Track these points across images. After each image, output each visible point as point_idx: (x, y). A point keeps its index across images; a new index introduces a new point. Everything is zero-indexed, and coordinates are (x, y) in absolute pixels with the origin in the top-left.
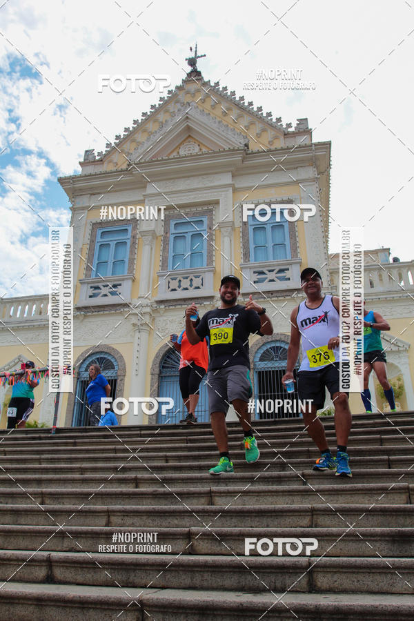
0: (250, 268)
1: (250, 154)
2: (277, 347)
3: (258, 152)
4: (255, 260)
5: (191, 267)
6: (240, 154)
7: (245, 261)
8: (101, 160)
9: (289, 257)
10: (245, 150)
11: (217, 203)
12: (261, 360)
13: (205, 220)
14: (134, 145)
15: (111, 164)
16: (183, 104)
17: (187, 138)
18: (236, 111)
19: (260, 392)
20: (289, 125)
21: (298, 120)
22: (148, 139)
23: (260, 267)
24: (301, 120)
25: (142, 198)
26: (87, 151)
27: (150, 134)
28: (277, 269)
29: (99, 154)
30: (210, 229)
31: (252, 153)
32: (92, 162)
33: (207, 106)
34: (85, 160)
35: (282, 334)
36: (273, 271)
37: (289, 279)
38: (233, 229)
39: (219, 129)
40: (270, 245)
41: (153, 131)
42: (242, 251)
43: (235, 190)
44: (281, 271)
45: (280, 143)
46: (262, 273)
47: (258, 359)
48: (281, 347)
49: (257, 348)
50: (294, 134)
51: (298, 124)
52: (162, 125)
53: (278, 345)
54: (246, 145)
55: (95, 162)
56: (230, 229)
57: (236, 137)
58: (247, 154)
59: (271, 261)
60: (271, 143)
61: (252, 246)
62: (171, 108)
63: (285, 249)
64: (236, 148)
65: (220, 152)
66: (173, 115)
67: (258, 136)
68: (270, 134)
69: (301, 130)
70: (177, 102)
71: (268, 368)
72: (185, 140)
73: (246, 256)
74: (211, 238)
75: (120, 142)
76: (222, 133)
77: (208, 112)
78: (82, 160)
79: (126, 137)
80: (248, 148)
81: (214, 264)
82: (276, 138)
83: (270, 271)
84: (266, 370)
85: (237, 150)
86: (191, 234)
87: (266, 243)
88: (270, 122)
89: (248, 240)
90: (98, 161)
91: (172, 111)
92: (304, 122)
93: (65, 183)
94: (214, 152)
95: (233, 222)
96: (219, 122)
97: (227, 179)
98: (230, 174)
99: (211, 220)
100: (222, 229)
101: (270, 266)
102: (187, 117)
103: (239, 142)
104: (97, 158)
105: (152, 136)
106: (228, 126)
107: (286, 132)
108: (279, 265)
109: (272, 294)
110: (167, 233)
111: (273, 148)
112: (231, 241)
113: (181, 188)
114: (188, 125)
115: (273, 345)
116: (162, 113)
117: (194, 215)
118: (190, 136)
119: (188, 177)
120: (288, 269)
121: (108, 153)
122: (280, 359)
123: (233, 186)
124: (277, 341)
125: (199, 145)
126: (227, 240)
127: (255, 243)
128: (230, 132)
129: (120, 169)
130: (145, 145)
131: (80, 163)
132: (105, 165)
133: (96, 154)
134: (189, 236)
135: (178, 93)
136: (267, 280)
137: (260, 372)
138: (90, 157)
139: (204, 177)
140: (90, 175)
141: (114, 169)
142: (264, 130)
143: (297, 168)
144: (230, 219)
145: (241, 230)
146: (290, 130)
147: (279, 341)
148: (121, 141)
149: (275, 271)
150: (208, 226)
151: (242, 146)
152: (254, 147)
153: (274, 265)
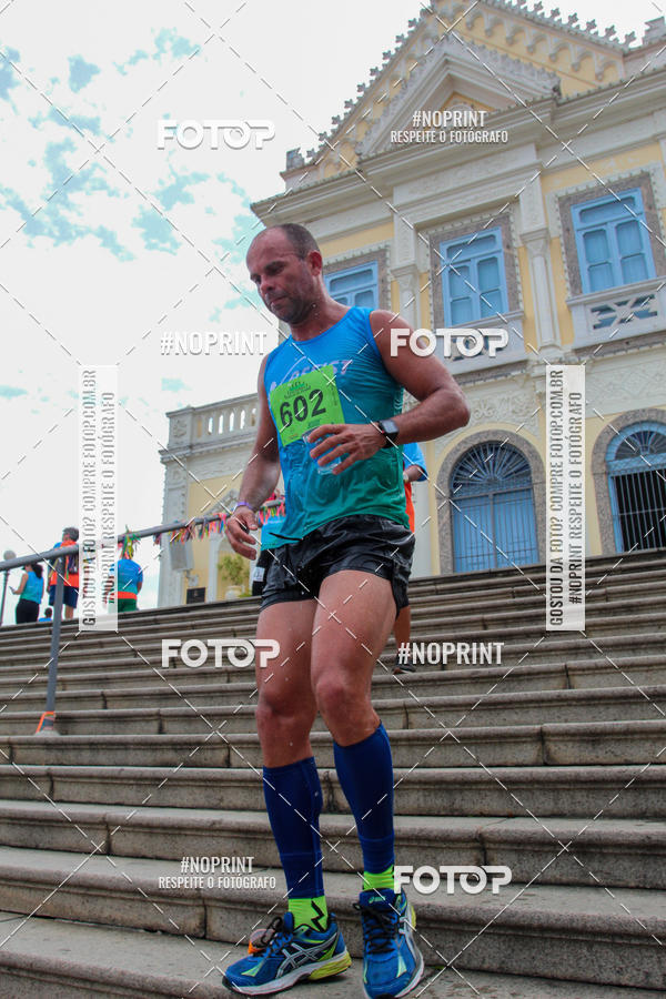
0: (585, 304)
1: (564, 104)
2: (645, 433)
3: (579, 97)
4: (592, 289)
5: (482, 316)
6: (545, 107)
7: (574, 293)
8: (312, 164)
9: (652, 276)
10: (555, 99)
11: (515, 200)
12: (618, 457)
13: (498, 234)
14: (363, 128)
15: (331, 166)
16: (436, 40)
17: (450, 98)
18: (530, 33)
19: (621, 511)
20: (630, 37)
21: (646, 23)
22: (386, 113)
23: (602, 299)
24: (651, 22)
25: (388, 214)
26: (289, 153)
27: (387, 102)
28: (633, 298)
29: (310, 153)
30: (508, 247)
31: (569, 101)
32: (301, 169)
33: (479, 33)
34: (288, 167)
35: (651, 410)
36: (625, 303)
37: (655, 314)
38: (548, 241)
39: (504, 69)
40: (616, 258)
41: (392, 97)
42: (567, 276)
43: (545, 174)
44: (639, 302)
45: (617, 74)
46: (606, 309)
47: (612, 457)
48: (651, 433)
49: (609, 438)
50: (641, 52)
51: (647, 31)
52: (405, 84)
53: (646, 428)
54: (556, 90)
55: (304, 167)
56: (542, 242)
57: (536, 78)
58: (558, 105)
59: (621, 287)
60: (600, 76)
61: (584, 266)
62: (418, 50)
63: (645, 263)
64: (538, 99)
65: (511, 110)
66: (422, 61)
67: (576, 68)
68: (595, 62)
69: (653, 42)
70: (426, 37)
71: (632, 470)
72: (447, 102)
73: (575, 284)
74: (511, 264)
75: (341, 127)
76: (511, 76)
77: (480, 44)
78: (284, 169)
79: (349, 117)
80: (560, 94)
81: (521, 305)
82: (608, 65)
83: (619, 304)
84: (629, 472)
85: (541, 102)
86: (477, 261)
87: (609, 256)
88: (594, 39)
89: (576, 257)
90: (309, 165)
91: (418, 54)
92: (657, 24)
93: (262, 211)
94: (500, 114)
95: (547, 230)
96: (504, 57)
97: (528, 156)
98: (532, 149)
99: (508, 232)
100: (528, 245)
101: (619, 295)
102: (447, 62)
103: (542, 87)
104: (307, 161)
105: (391, 106)
106: (519, 61)
107: (626, 50)
108: (635, 292)
109: (627, 343)
110: (436, 266)
111: (604, 84)
112: (546, 262)
113: (451, 186)
114: (449, 75)
115: (637, 430)
116: (402, 62)
117: (478, 228)
118: (455, 94)
119: (461, 164)
120: (652, 297)
121: (324, 149)
122: (652, 452)
123: (538, 166)
124: (642, 422)
125: (472, 107)
126: (538, 262)
127: (588, 260)
128: (524, 72)
129: (346, 172)
130: (382, 123)
131: (281, 174)
132: (321, 170)
133: (304, 155)
134: (473, 266)
135: (425, 20)
136: (616, 322)
137: (617, 478)
138: (296, 161)
139: (489, 159)
140: (301, 191)
141: (336, 174)
142: (584, 56)
143: (652, 113)
144: (541, 224)
145: (562, 240)
146: (634, 45)
147: (647, 421)
148: (342, 125)
149: (630, 303)
150: (504, 242)
151: (548, 93)
152: (570, 89)
153: (627, 293)
